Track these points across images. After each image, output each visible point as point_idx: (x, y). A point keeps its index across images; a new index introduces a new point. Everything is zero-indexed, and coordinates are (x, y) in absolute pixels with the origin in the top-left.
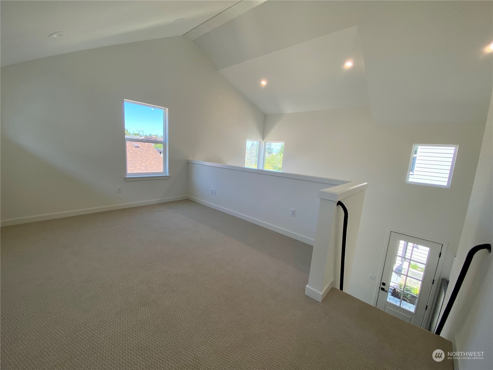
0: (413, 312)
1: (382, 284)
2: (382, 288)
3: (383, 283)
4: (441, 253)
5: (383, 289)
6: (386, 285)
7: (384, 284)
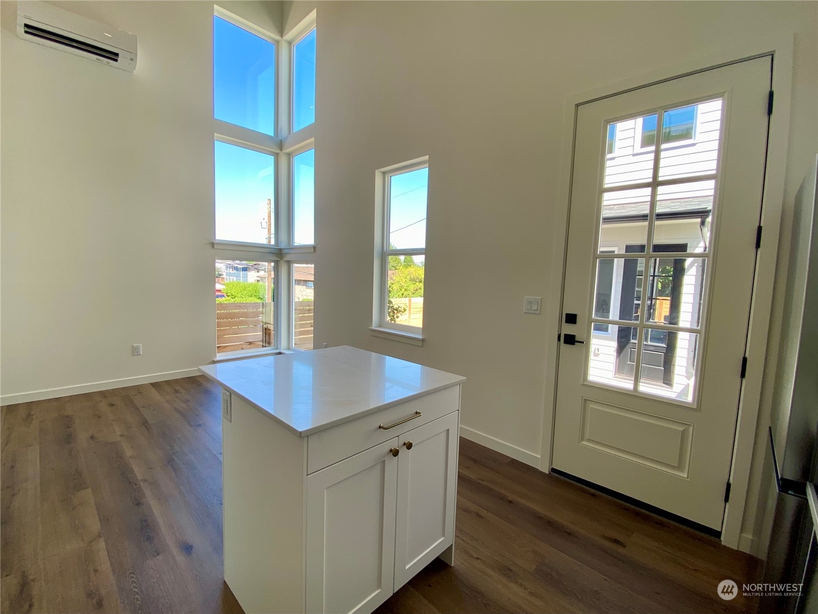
1: (566, 322)
2: (566, 335)
3: (567, 315)
5: (569, 340)
6: (578, 320)
7: (572, 318)
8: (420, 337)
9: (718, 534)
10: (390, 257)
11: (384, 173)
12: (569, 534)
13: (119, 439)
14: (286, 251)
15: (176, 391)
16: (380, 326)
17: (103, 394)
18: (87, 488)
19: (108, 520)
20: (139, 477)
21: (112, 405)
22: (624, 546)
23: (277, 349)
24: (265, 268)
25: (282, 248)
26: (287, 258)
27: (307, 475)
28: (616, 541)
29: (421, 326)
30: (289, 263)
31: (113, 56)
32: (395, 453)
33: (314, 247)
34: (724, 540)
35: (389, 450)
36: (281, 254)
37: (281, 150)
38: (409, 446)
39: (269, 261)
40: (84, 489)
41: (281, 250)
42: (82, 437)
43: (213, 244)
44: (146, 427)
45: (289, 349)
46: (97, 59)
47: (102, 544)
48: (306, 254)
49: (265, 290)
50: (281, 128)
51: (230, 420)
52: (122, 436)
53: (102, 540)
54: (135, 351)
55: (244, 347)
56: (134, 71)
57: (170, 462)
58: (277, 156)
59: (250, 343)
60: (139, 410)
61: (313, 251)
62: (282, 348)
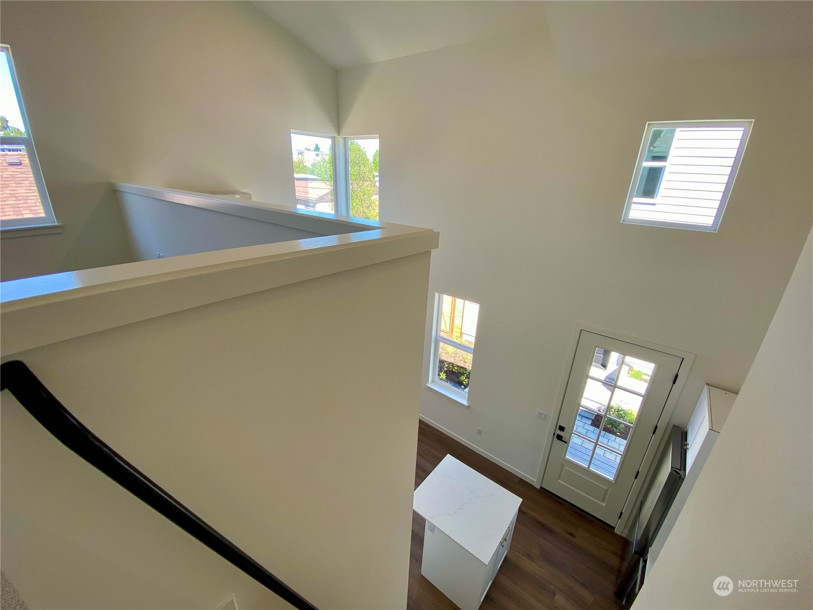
0: (612, 479)
1: (559, 429)
2: (558, 435)
3: (560, 426)
4: (677, 376)
5: (559, 438)
6: (565, 430)
7: (562, 429)
8: (466, 403)
9: (614, 528)
12: (551, 531)
16: (433, 382)
22: (575, 537)
28: (571, 534)
34: (616, 531)
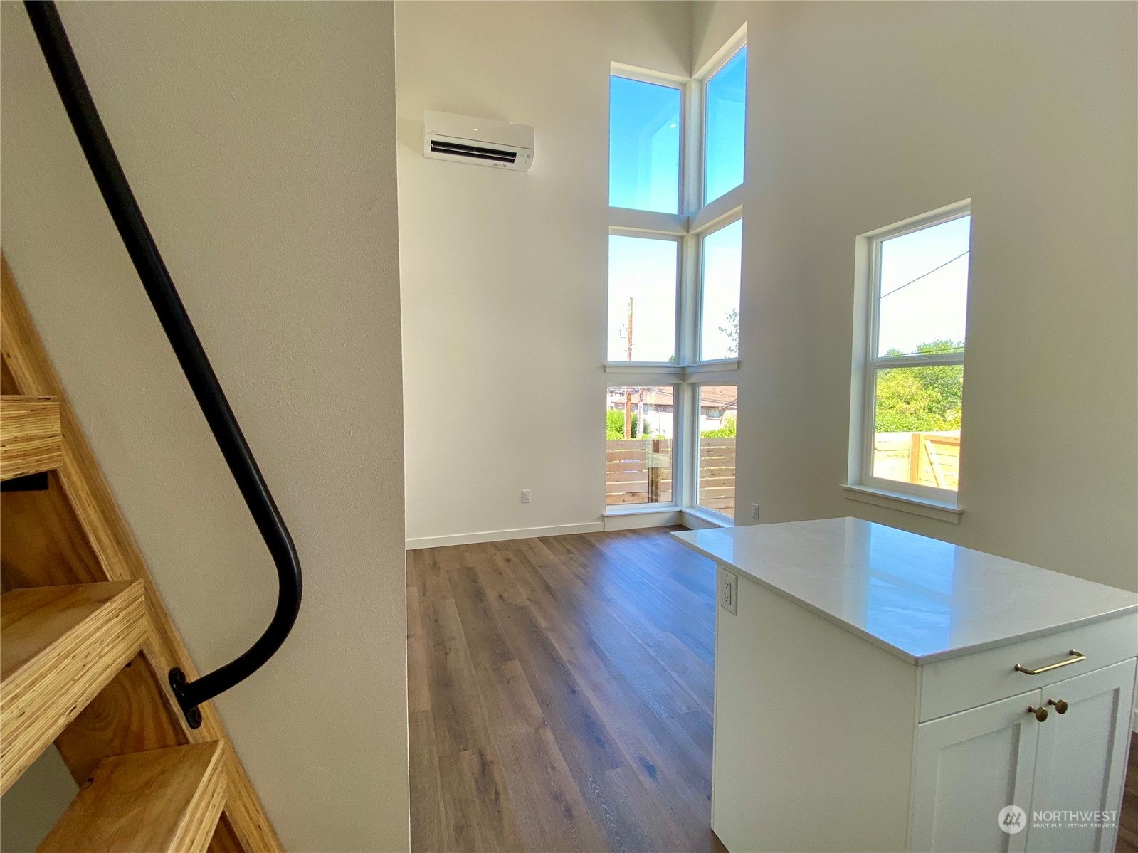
8: (954, 507)
10: (880, 373)
11: (870, 239)
13: (528, 603)
14: (689, 371)
15: (568, 551)
16: (861, 484)
17: (496, 545)
18: (515, 659)
19: (547, 705)
20: (565, 658)
21: (508, 560)
23: (676, 505)
24: (624, 391)
25: (686, 364)
26: (692, 380)
27: (919, 723)
29: (955, 488)
30: (694, 387)
31: (509, 157)
32: (1042, 717)
33: (739, 363)
35: (1027, 707)
36: (684, 374)
37: (688, 232)
38: (1062, 708)
39: (670, 385)
40: (511, 660)
41: (683, 368)
42: (491, 595)
43: (605, 367)
44: (550, 592)
45: (692, 507)
46: (495, 164)
47: (549, 735)
48: (721, 372)
49: (623, 421)
50: (688, 202)
51: (734, 612)
52: (529, 600)
53: (548, 729)
54: (524, 498)
55: (626, 498)
56: (529, 170)
57: (591, 644)
58: (681, 241)
59: (634, 494)
60: (537, 571)
61: (736, 368)
62: (683, 505)
